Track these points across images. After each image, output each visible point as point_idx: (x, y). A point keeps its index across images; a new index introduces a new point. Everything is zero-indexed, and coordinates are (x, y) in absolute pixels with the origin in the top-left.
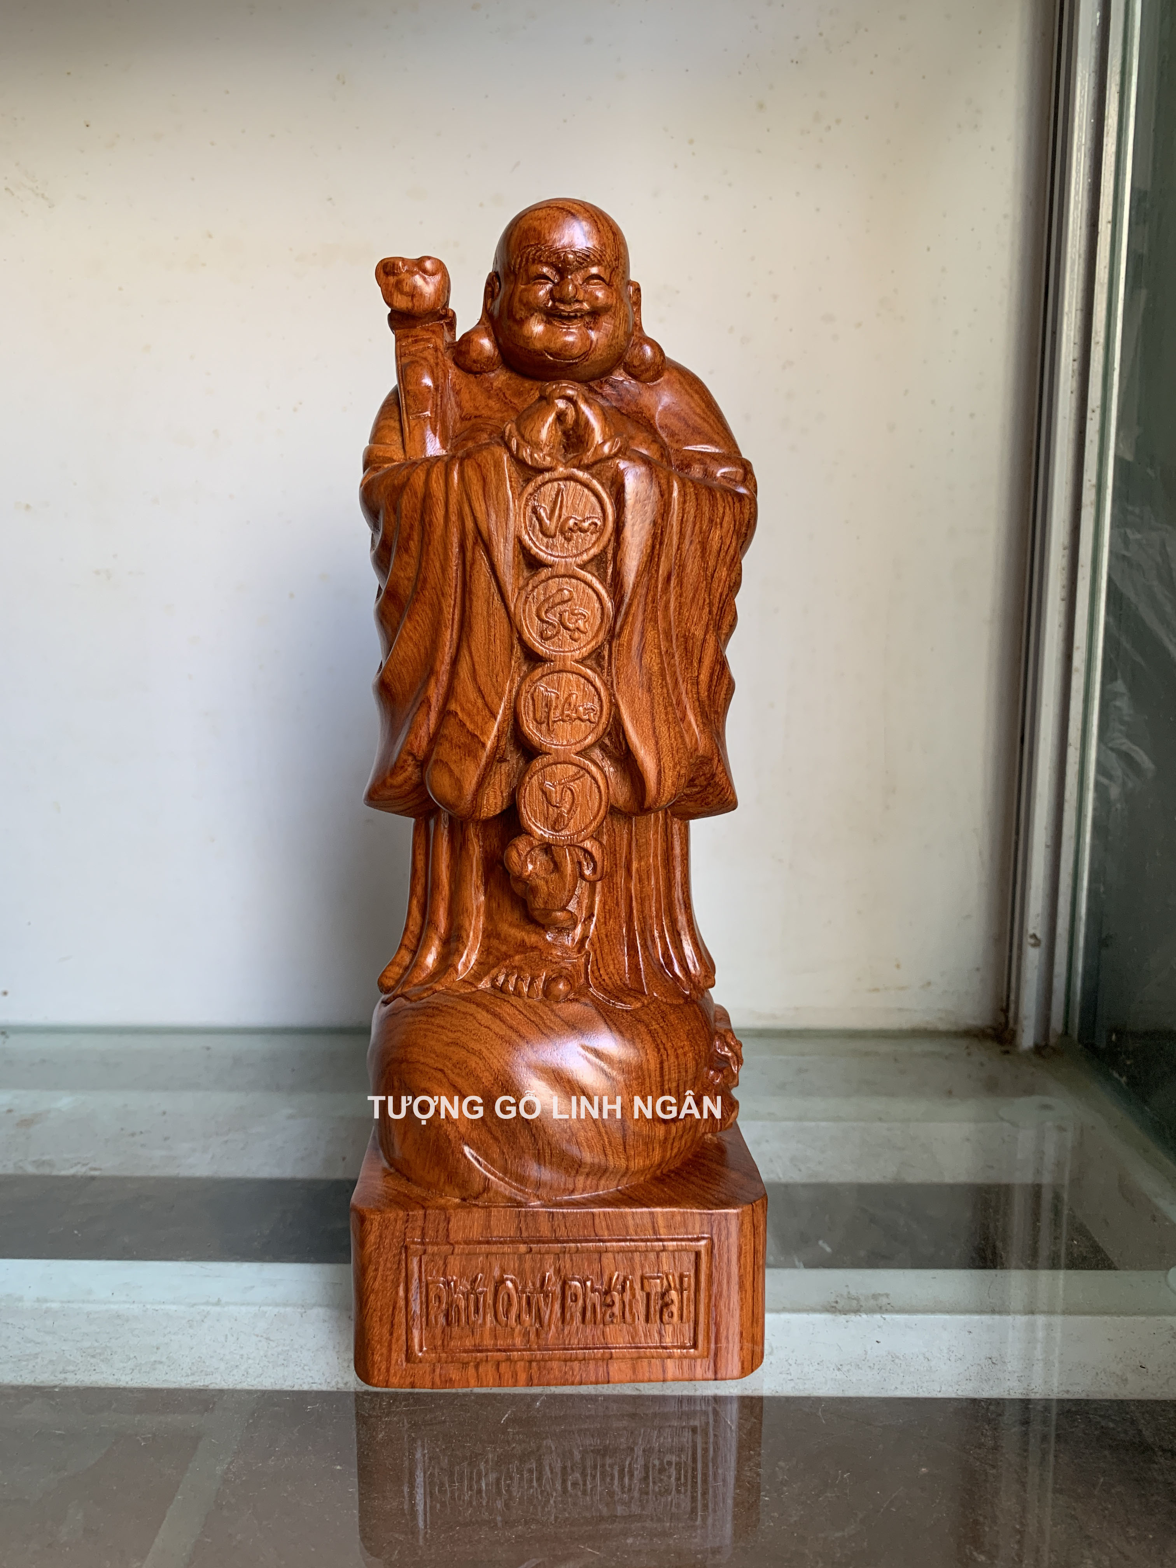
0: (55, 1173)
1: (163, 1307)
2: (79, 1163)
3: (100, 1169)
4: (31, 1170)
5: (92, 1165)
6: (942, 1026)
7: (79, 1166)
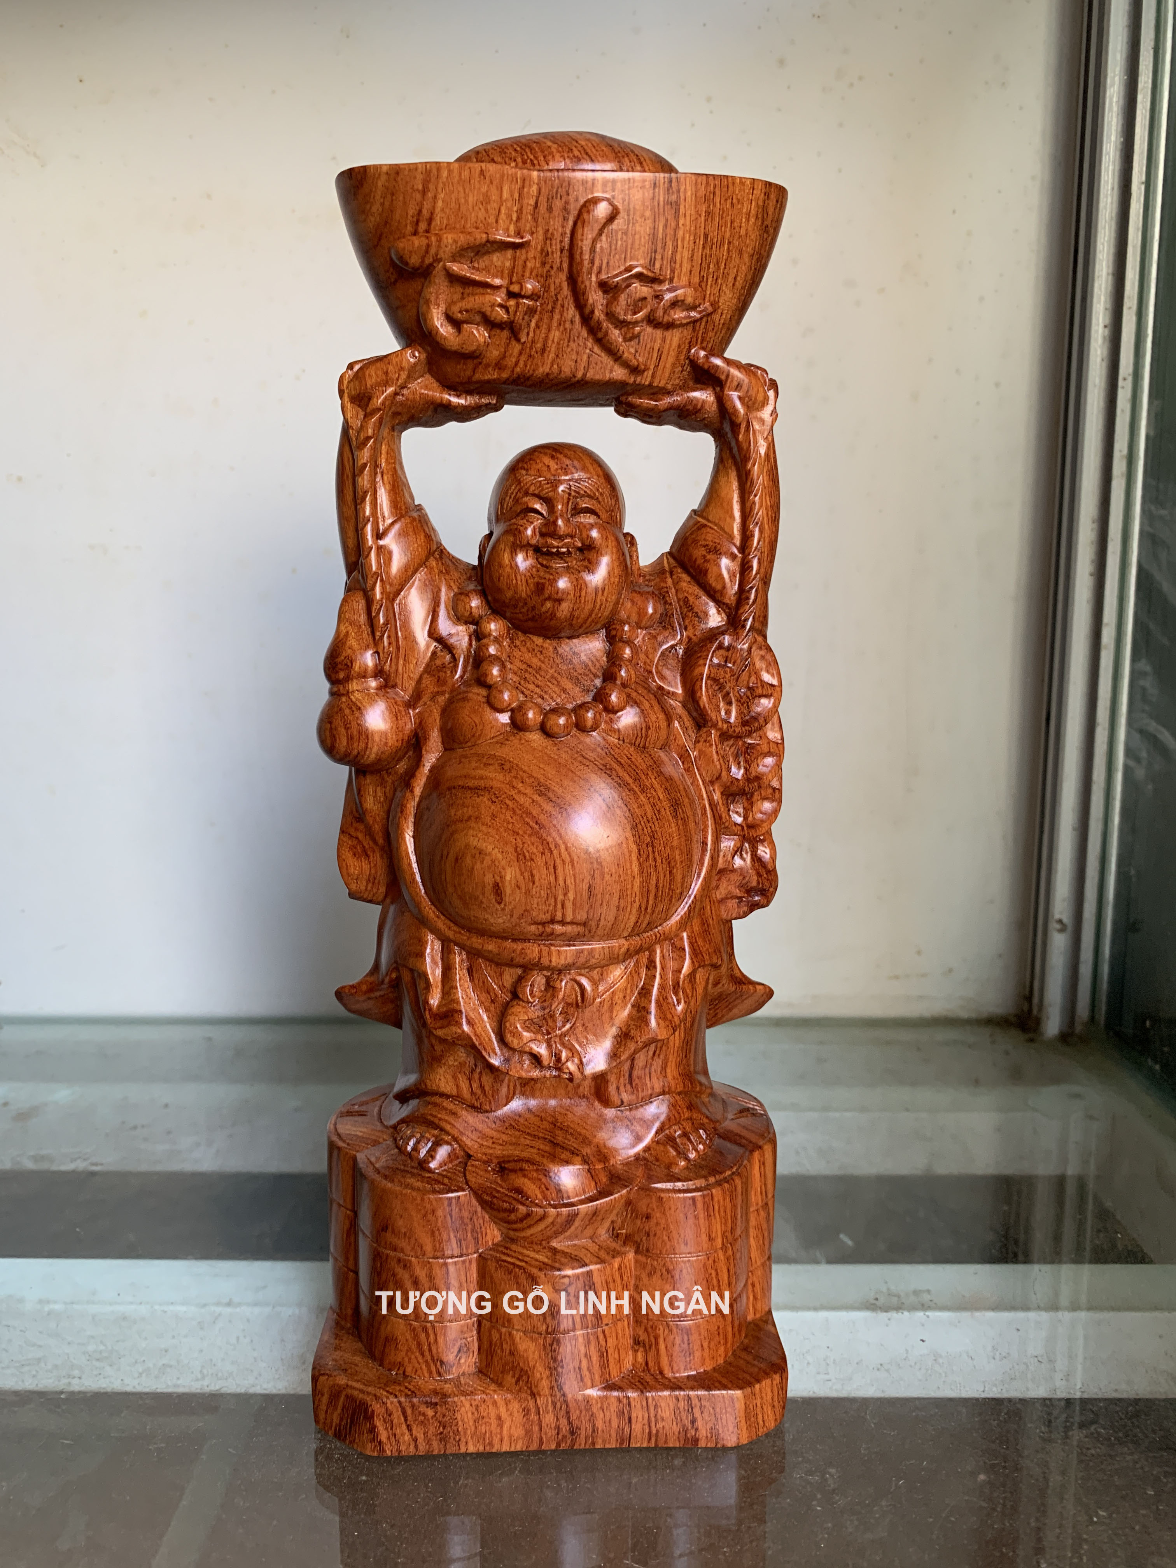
0: (54, 1168)
1: (171, 1308)
2: (80, 1158)
3: (102, 1164)
4: (30, 1165)
5: (94, 1160)
6: (965, 1015)
7: (79, 1161)
